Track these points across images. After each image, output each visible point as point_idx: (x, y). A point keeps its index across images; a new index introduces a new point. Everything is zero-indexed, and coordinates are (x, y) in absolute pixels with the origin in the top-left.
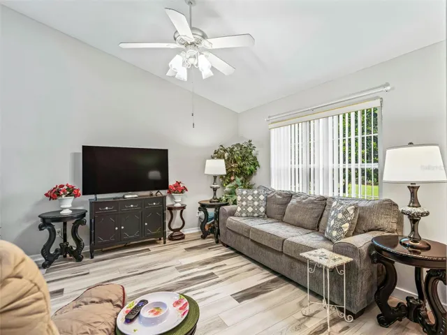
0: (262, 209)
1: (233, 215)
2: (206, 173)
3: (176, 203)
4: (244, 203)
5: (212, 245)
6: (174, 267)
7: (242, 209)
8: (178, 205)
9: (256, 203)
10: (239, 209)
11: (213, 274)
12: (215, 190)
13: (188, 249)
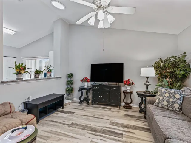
0: (177, 106)
1: (153, 104)
2: (141, 75)
3: (128, 90)
4: (161, 98)
5: (141, 118)
6: (110, 121)
7: (159, 101)
8: (129, 91)
9: (171, 100)
10: (157, 101)
11: (122, 134)
12: (147, 86)
13: (126, 115)
